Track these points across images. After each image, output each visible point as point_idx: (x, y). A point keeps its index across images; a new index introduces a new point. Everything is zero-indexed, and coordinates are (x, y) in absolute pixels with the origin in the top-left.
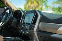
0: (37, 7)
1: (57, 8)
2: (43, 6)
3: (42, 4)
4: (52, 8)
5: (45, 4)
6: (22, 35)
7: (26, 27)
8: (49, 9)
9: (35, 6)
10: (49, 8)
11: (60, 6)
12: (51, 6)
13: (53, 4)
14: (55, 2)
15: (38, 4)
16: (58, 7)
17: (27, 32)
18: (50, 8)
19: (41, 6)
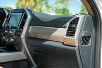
0: (34, 7)
1: (61, 10)
2: (42, 5)
3: (41, 3)
4: (55, 9)
5: (45, 3)
6: (6, 44)
7: (11, 32)
8: (51, 11)
9: (31, 5)
10: (50, 8)
11: (65, 7)
12: (54, 6)
13: (56, 3)
14: (59, 2)
15: (36, 2)
16: (62, 8)
17: (12, 40)
18: (52, 9)
19: (40, 6)
